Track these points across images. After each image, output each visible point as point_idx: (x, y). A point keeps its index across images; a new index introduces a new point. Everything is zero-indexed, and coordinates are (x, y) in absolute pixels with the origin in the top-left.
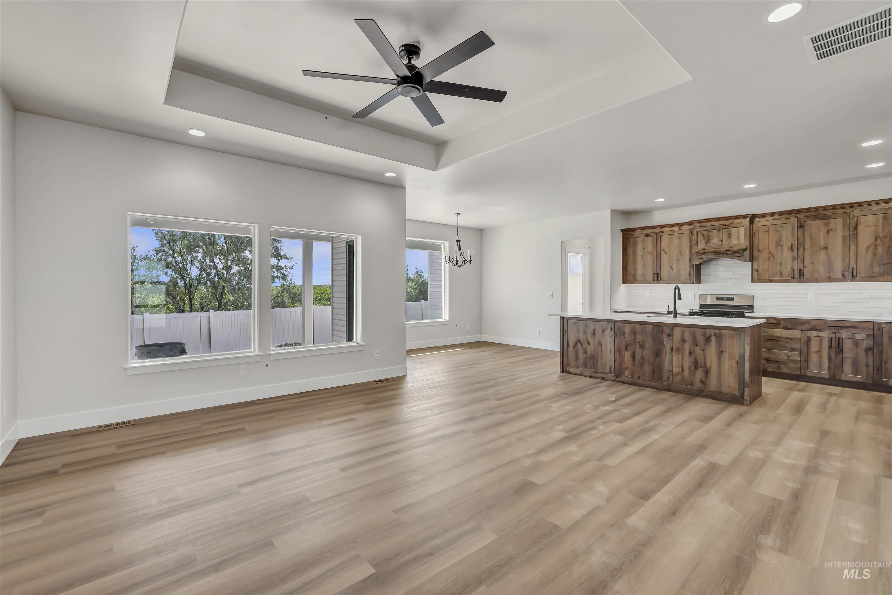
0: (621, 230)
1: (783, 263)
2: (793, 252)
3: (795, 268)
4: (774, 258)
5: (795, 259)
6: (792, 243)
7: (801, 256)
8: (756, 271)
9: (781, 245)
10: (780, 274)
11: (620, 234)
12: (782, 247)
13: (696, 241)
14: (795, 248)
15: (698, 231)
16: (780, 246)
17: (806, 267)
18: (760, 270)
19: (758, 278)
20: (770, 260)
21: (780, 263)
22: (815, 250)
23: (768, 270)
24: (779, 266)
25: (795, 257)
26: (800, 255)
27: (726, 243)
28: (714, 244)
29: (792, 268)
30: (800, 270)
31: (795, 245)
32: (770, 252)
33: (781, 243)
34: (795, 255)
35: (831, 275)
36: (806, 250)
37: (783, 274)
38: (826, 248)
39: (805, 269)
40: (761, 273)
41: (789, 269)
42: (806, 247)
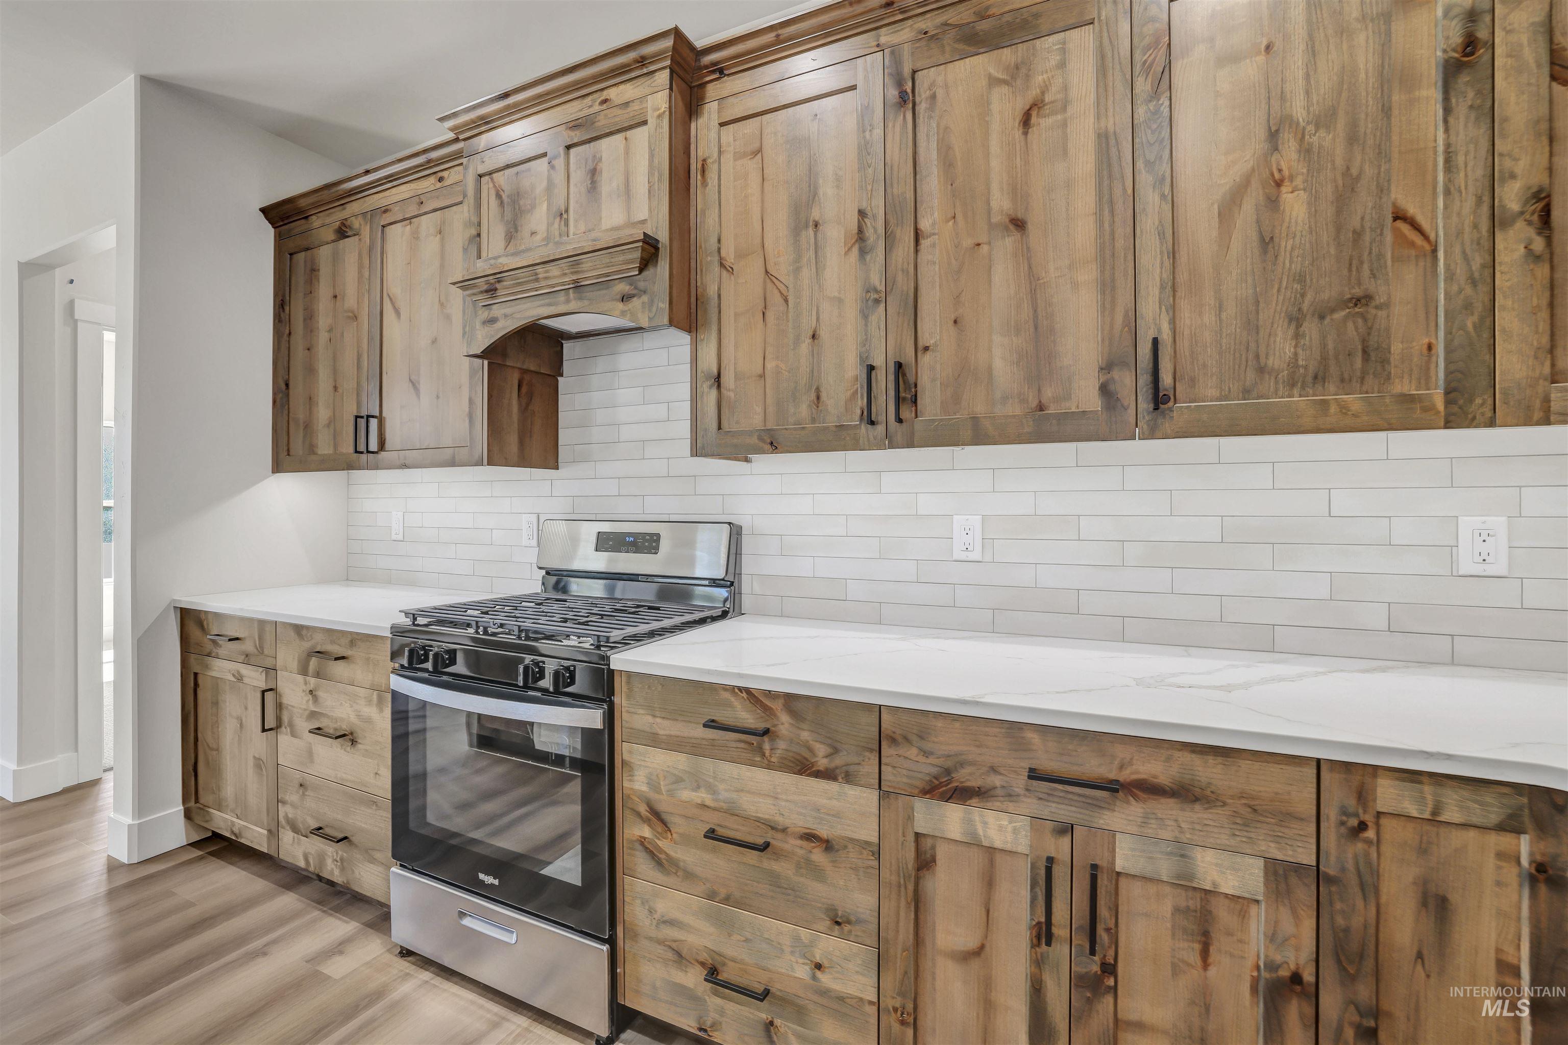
0: (264, 210)
1: (823, 333)
2: (868, 258)
3: (878, 361)
4: (786, 301)
5: (877, 301)
6: (864, 205)
7: (904, 284)
8: (709, 383)
9: (816, 225)
10: (813, 396)
11: (268, 233)
12: (819, 235)
13: (474, 232)
14: (875, 231)
15: (480, 176)
16: (811, 231)
17: (926, 349)
18: (728, 380)
19: (720, 428)
20: (768, 314)
21: (811, 333)
22: (968, 242)
23: (762, 376)
24: (805, 346)
25: (876, 291)
26: (900, 278)
27: (582, 227)
28: (538, 238)
29: (862, 360)
30: (899, 366)
31: (874, 216)
32: (767, 272)
33: (815, 214)
34: (876, 280)
35: (1048, 393)
36: (925, 243)
37: (824, 396)
38: (1019, 224)
39: (926, 360)
40: (732, 395)
41: (853, 369)
42: (925, 224)
